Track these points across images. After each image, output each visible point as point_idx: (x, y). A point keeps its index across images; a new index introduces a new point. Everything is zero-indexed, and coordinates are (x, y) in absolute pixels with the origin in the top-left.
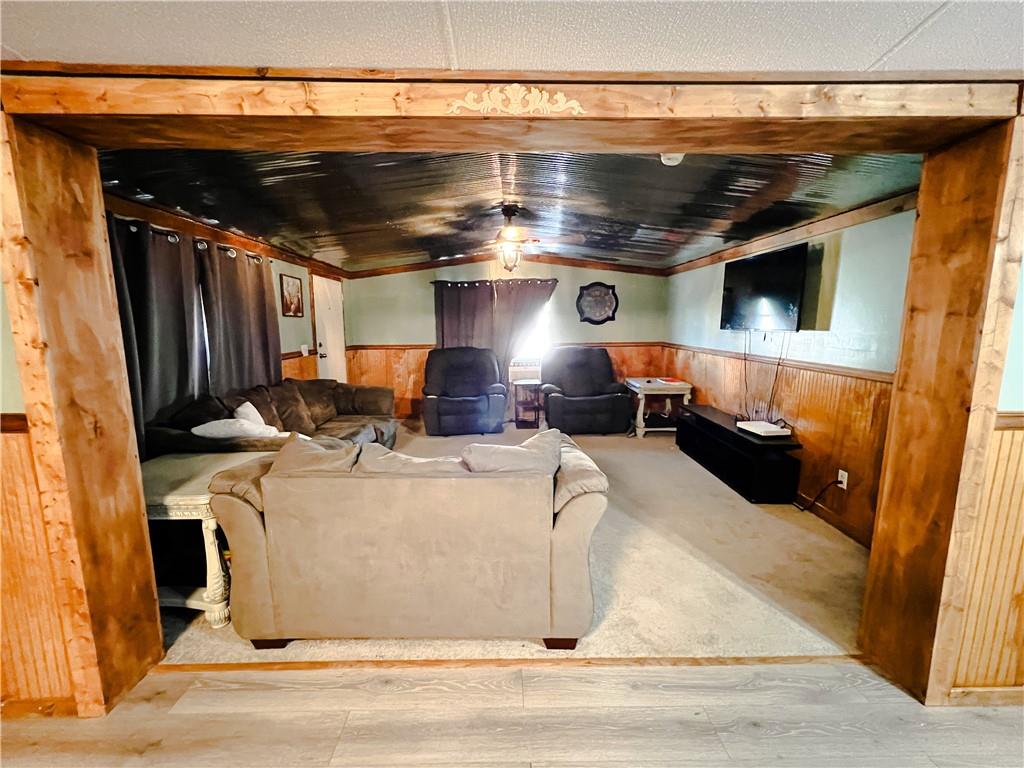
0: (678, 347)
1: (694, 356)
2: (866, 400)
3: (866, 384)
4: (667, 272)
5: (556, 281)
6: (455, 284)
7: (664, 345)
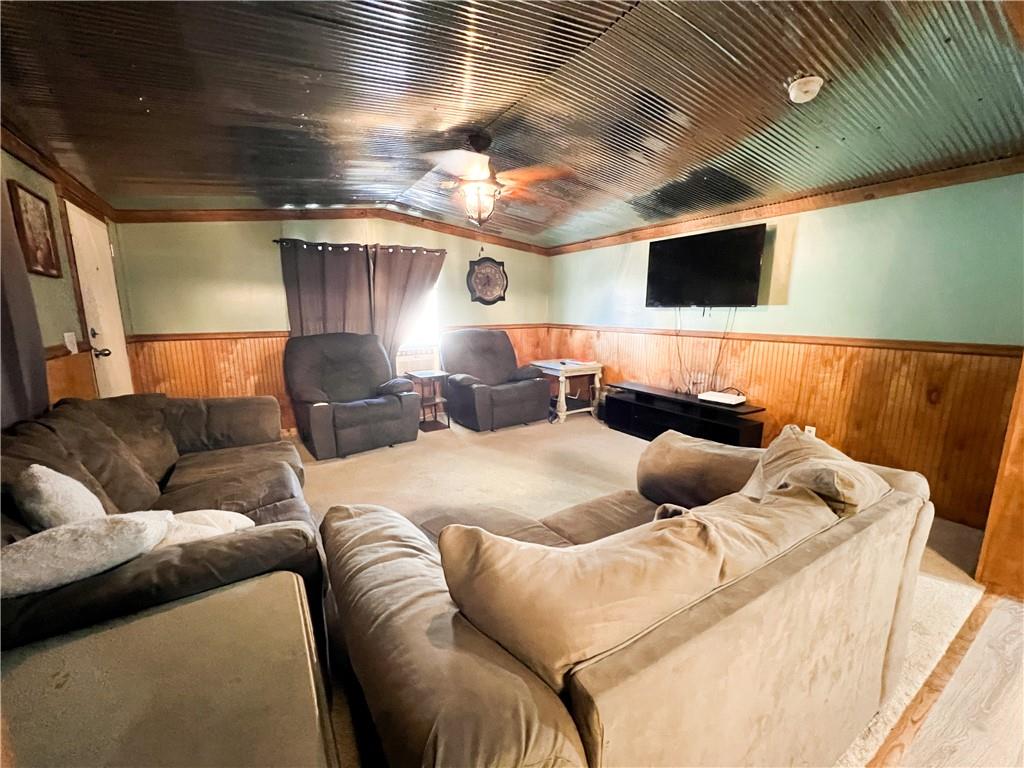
0: (572, 328)
1: (598, 336)
2: (835, 363)
3: (834, 349)
4: (551, 251)
5: (443, 252)
6: (313, 246)
7: (549, 327)
